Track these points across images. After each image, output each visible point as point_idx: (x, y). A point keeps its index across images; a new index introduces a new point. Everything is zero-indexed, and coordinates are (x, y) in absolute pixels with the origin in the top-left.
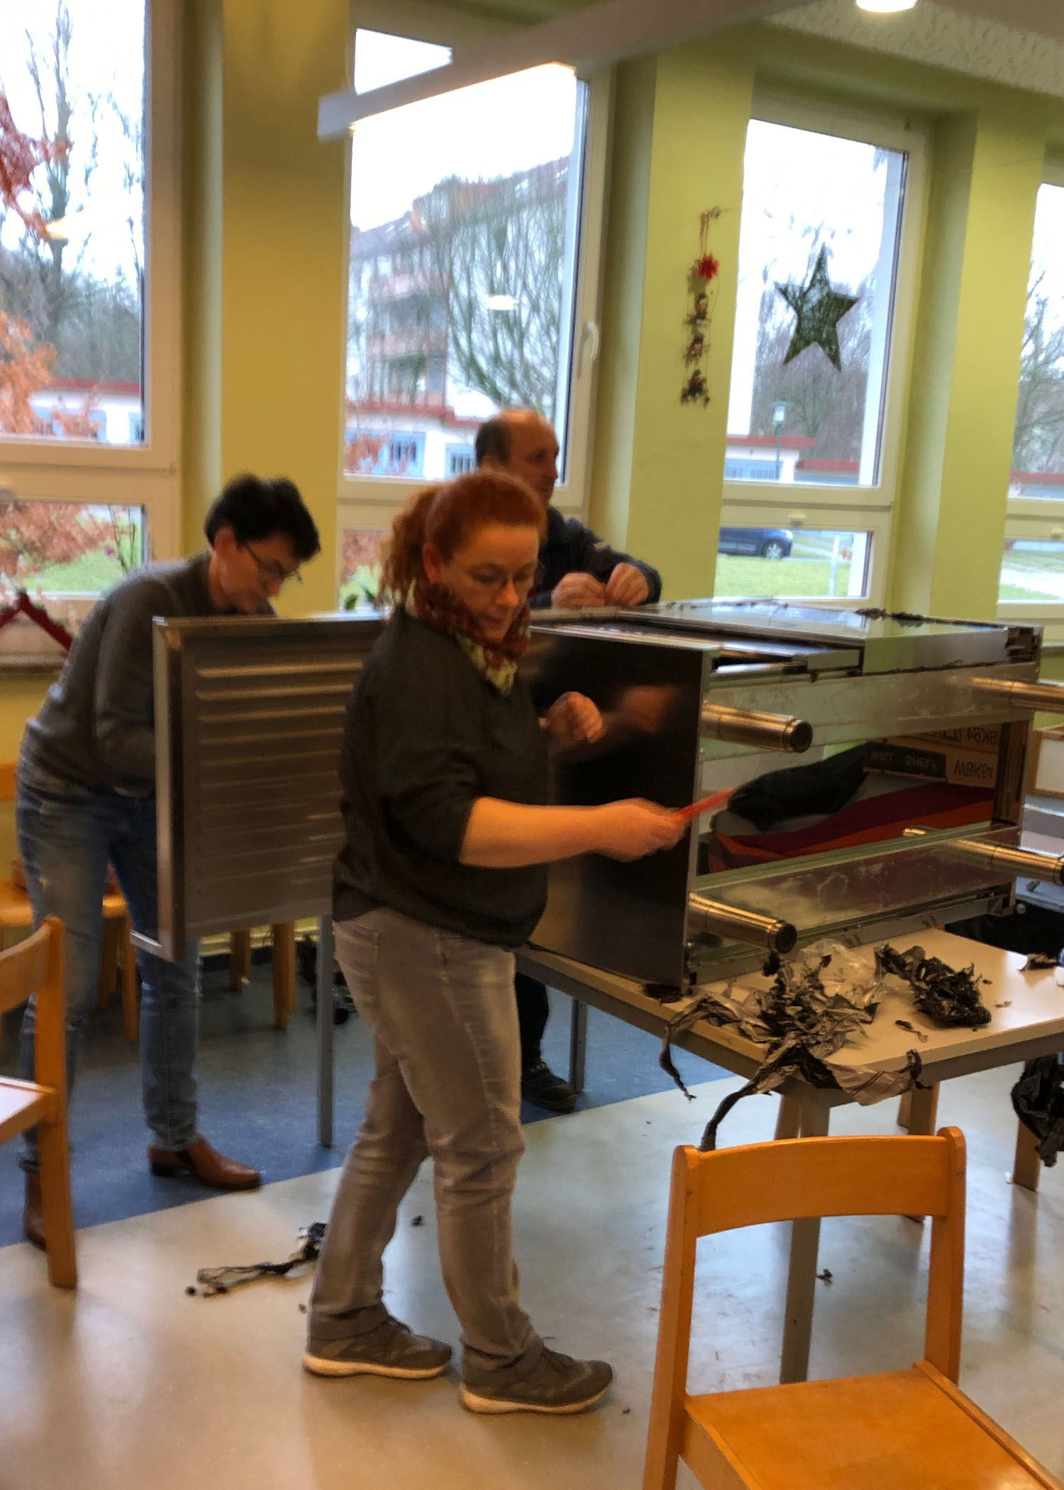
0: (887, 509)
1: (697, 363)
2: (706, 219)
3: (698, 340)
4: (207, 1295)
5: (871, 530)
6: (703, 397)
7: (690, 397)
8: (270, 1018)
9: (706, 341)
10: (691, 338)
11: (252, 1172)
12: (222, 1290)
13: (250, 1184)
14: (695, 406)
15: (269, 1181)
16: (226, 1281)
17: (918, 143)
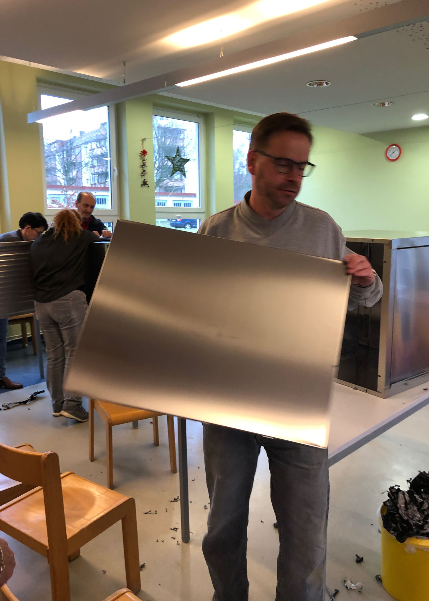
0: (203, 213)
1: (145, 177)
2: (143, 140)
3: (144, 171)
4: (4, 410)
5: (200, 218)
6: (147, 186)
7: (143, 186)
8: (33, 353)
9: (146, 172)
10: (142, 171)
11: (21, 384)
12: (8, 408)
13: (21, 387)
14: (145, 188)
15: (25, 386)
16: (10, 406)
17: (201, 120)
